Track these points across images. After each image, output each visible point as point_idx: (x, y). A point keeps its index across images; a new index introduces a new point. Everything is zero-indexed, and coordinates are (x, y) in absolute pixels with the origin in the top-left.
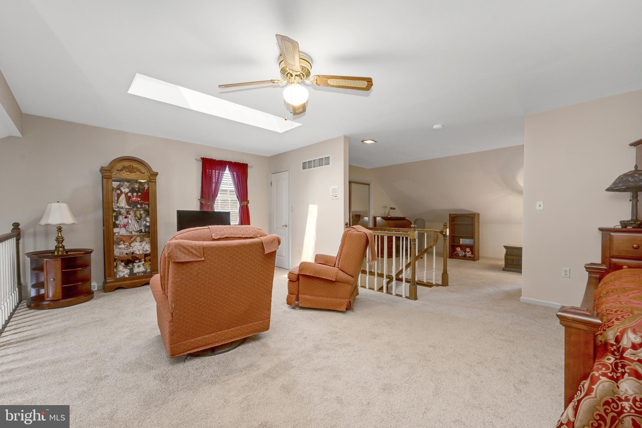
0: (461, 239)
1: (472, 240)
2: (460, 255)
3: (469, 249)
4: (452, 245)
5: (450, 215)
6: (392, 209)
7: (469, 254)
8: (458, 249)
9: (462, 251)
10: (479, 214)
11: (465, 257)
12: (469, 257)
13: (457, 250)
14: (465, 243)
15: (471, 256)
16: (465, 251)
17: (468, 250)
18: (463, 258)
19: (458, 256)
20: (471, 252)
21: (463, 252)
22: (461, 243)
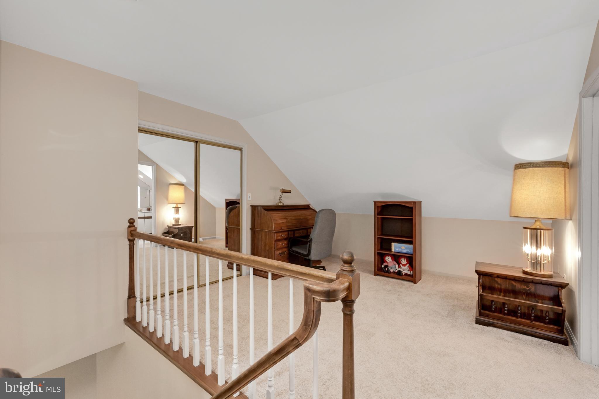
0: (392, 243)
1: (411, 246)
2: (392, 271)
3: (405, 260)
4: (378, 253)
5: (375, 202)
6: (284, 191)
7: (405, 270)
8: (389, 259)
9: (395, 263)
10: (421, 201)
11: (399, 275)
12: (406, 274)
13: (387, 260)
14: (398, 250)
15: (409, 273)
16: (399, 263)
17: (403, 261)
18: (396, 276)
19: (388, 272)
20: (408, 265)
21: (395, 265)
22: (393, 250)
